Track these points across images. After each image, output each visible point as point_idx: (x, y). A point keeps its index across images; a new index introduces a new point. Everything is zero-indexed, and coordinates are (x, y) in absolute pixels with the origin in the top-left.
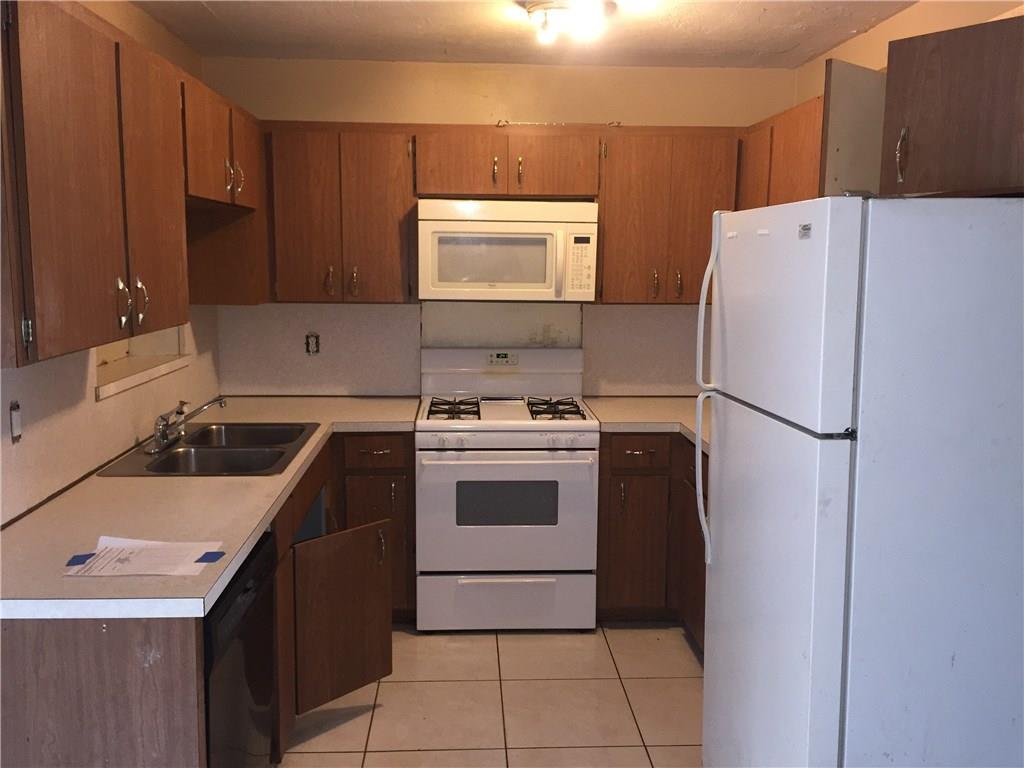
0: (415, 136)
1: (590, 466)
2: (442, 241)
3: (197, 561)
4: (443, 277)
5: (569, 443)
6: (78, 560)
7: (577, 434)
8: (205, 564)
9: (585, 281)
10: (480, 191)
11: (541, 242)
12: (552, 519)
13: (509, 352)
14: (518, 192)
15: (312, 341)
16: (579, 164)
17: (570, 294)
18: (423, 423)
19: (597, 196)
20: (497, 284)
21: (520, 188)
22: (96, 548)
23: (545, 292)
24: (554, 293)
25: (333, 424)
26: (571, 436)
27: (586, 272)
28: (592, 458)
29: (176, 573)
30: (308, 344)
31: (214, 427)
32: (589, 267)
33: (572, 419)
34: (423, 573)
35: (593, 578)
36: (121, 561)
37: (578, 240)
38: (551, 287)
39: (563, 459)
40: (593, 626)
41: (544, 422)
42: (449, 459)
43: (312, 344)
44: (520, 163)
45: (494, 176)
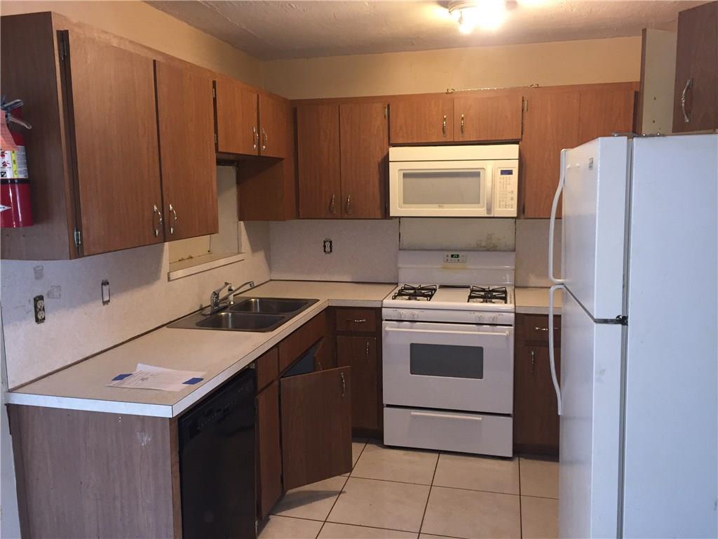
0: (389, 104)
1: (507, 337)
2: (405, 176)
3: (184, 383)
4: (407, 201)
5: (491, 320)
6: (121, 377)
7: (497, 314)
8: (188, 385)
9: (509, 202)
10: (434, 140)
11: (476, 174)
12: (479, 375)
13: (461, 254)
14: (461, 140)
15: (328, 244)
16: (507, 117)
17: (498, 212)
18: (388, 302)
19: (521, 139)
20: (445, 205)
21: (462, 137)
22: (135, 370)
23: (480, 211)
24: (486, 211)
25: (328, 300)
26: (493, 315)
27: (509, 196)
28: (508, 332)
29: (167, 389)
30: (325, 246)
31: (253, 300)
32: (512, 192)
33: (498, 303)
34: (388, 406)
35: (510, 420)
36: (143, 379)
37: (503, 172)
38: (484, 207)
39: (486, 331)
40: (510, 455)
41: (477, 304)
42: (405, 328)
43: (328, 247)
44: (463, 119)
45: (443, 129)
